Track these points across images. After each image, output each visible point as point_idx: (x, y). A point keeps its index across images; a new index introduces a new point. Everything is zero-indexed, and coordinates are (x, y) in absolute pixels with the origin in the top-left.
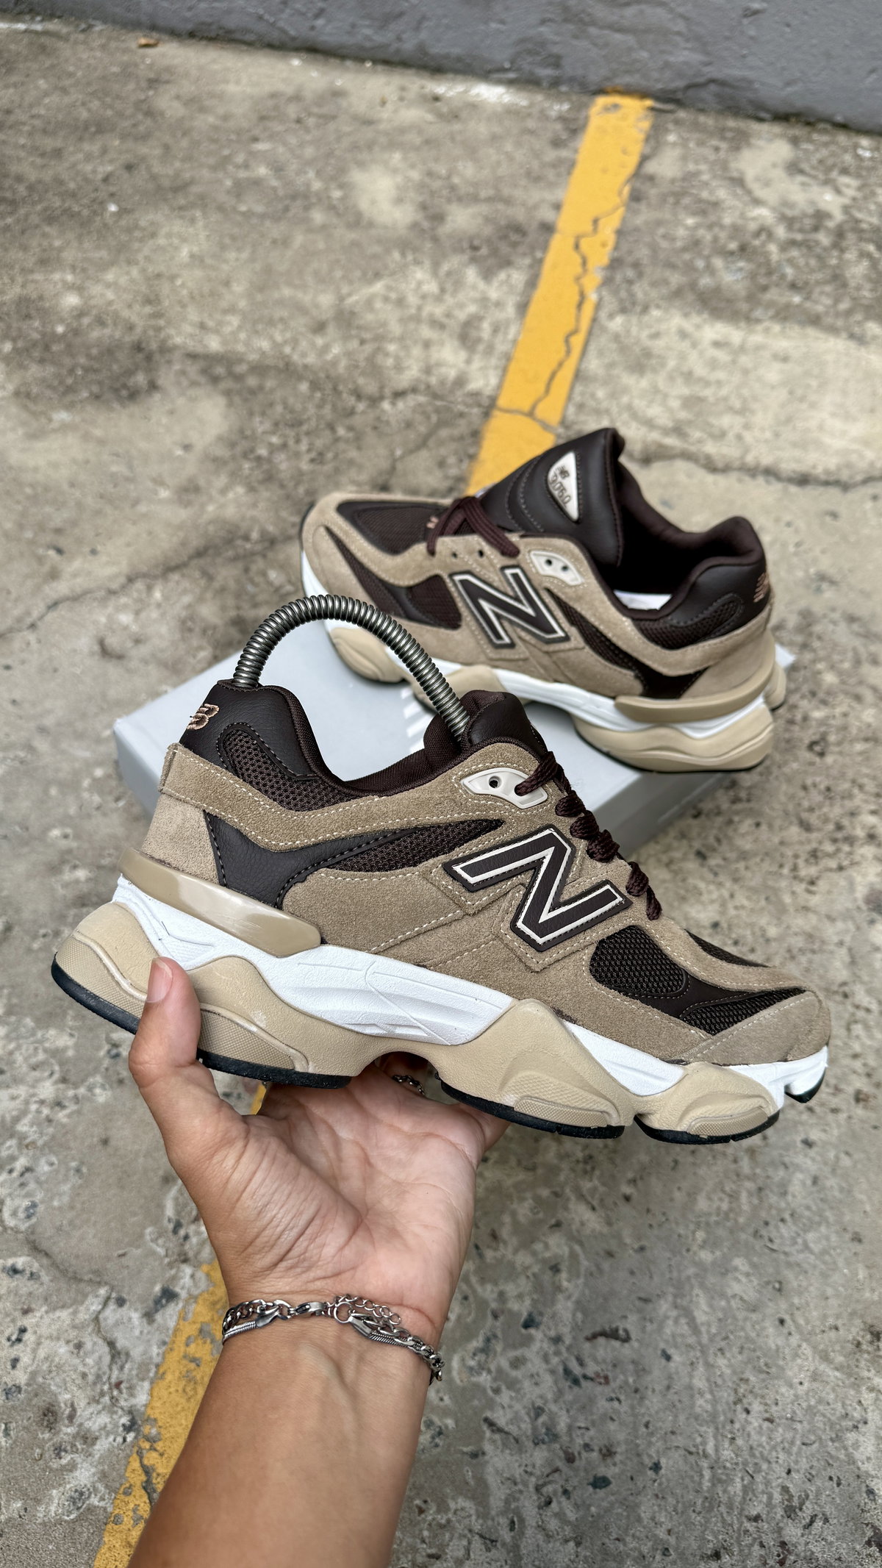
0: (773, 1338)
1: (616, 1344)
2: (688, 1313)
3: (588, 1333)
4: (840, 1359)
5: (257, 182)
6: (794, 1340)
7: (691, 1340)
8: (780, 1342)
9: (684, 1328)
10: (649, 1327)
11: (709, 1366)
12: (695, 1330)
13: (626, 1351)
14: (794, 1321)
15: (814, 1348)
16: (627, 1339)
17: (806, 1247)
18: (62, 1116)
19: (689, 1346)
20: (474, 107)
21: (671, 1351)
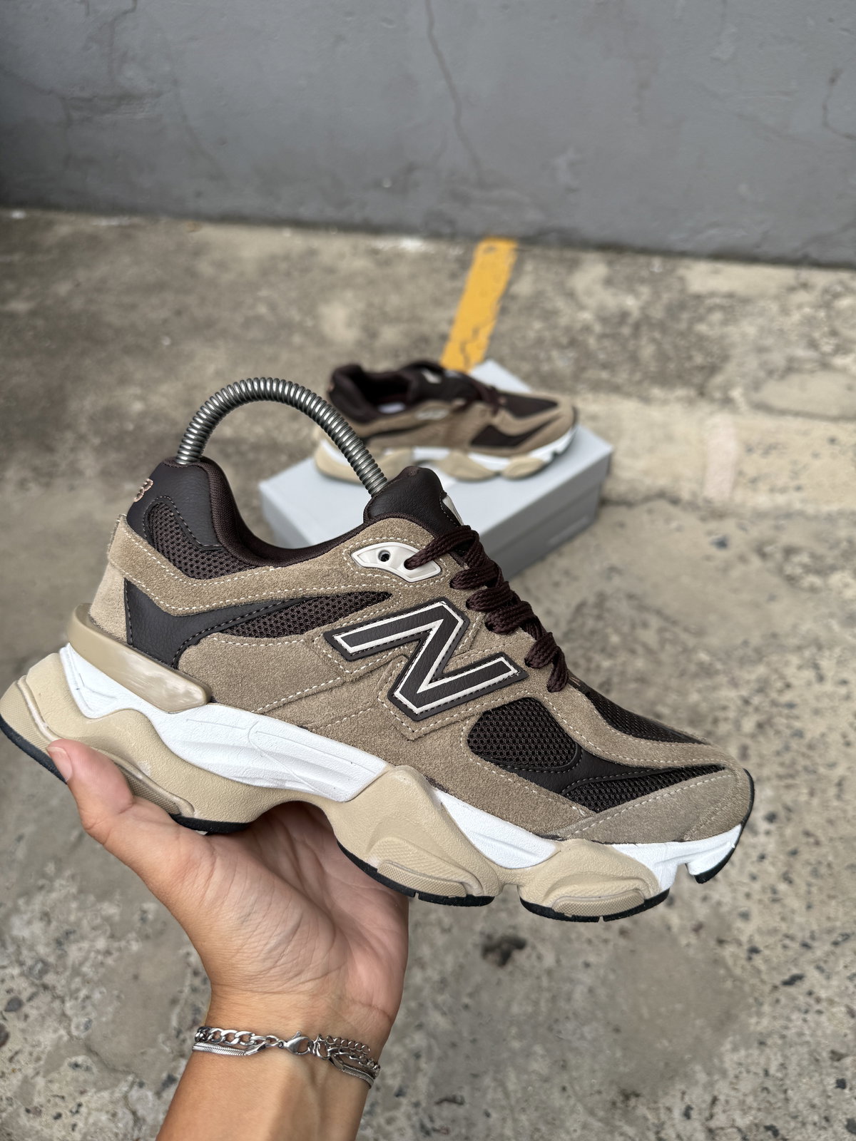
0: (557, 1100)
1: (454, 1106)
2: (502, 1084)
3: (437, 1099)
4: (601, 1114)
5: (258, 319)
6: (572, 1101)
7: (504, 1103)
8: (563, 1103)
9: (500, 1095)
10: (478, 1094)
11: (515, 1120)
12: (507, 1095)
13: (461, 1111)
14: (572, 1087)
15: (585, 1107)
16: (461, 1103)
17: (582, 1037)
18: (110, 961)
19: (503, 1108)
20: (400, 255)
21: (490, 1111)
